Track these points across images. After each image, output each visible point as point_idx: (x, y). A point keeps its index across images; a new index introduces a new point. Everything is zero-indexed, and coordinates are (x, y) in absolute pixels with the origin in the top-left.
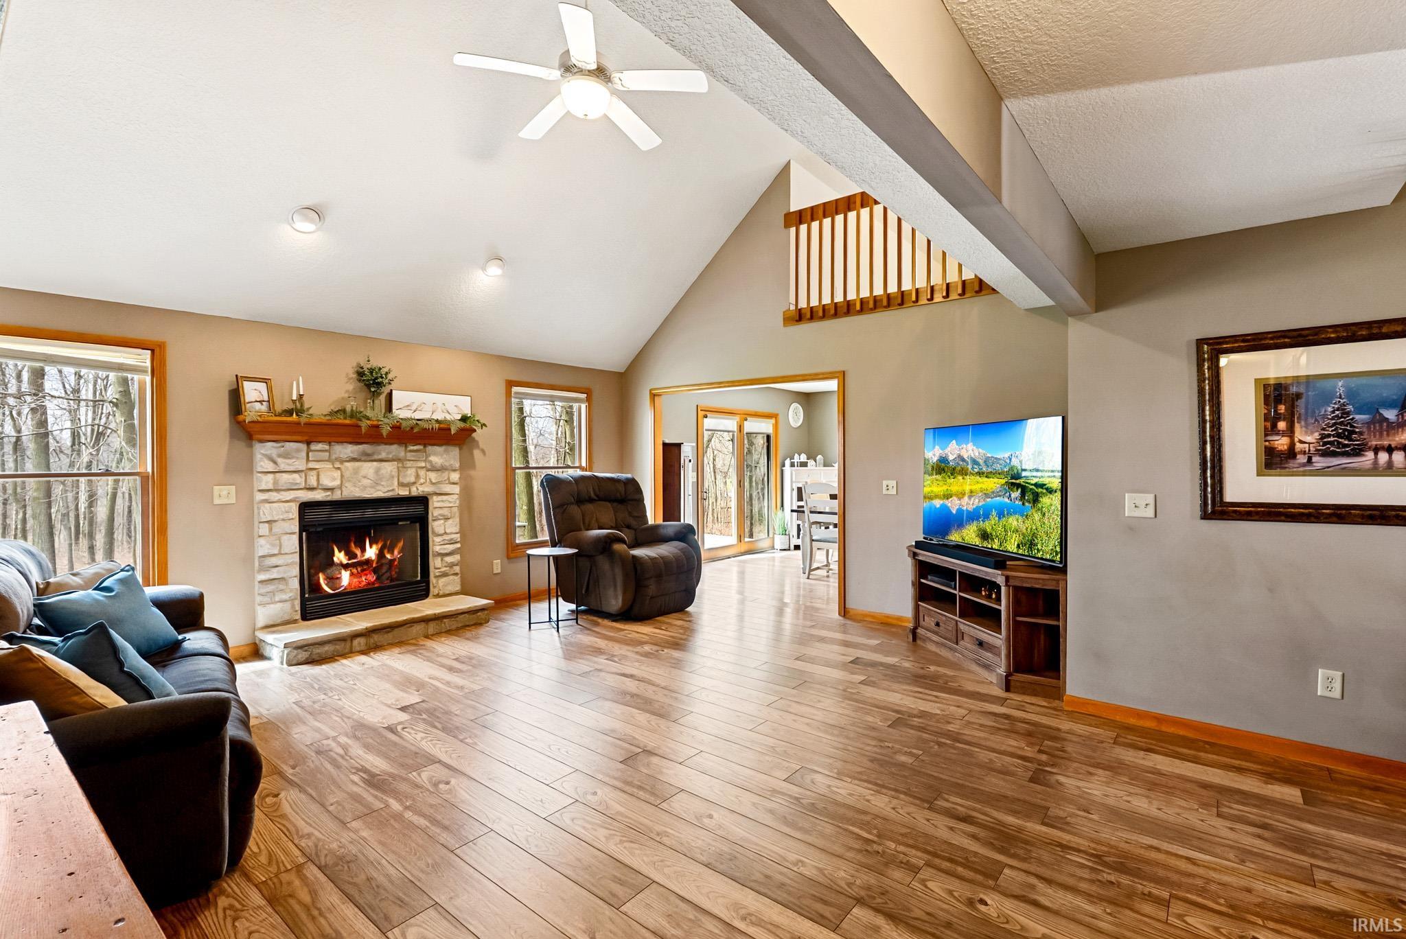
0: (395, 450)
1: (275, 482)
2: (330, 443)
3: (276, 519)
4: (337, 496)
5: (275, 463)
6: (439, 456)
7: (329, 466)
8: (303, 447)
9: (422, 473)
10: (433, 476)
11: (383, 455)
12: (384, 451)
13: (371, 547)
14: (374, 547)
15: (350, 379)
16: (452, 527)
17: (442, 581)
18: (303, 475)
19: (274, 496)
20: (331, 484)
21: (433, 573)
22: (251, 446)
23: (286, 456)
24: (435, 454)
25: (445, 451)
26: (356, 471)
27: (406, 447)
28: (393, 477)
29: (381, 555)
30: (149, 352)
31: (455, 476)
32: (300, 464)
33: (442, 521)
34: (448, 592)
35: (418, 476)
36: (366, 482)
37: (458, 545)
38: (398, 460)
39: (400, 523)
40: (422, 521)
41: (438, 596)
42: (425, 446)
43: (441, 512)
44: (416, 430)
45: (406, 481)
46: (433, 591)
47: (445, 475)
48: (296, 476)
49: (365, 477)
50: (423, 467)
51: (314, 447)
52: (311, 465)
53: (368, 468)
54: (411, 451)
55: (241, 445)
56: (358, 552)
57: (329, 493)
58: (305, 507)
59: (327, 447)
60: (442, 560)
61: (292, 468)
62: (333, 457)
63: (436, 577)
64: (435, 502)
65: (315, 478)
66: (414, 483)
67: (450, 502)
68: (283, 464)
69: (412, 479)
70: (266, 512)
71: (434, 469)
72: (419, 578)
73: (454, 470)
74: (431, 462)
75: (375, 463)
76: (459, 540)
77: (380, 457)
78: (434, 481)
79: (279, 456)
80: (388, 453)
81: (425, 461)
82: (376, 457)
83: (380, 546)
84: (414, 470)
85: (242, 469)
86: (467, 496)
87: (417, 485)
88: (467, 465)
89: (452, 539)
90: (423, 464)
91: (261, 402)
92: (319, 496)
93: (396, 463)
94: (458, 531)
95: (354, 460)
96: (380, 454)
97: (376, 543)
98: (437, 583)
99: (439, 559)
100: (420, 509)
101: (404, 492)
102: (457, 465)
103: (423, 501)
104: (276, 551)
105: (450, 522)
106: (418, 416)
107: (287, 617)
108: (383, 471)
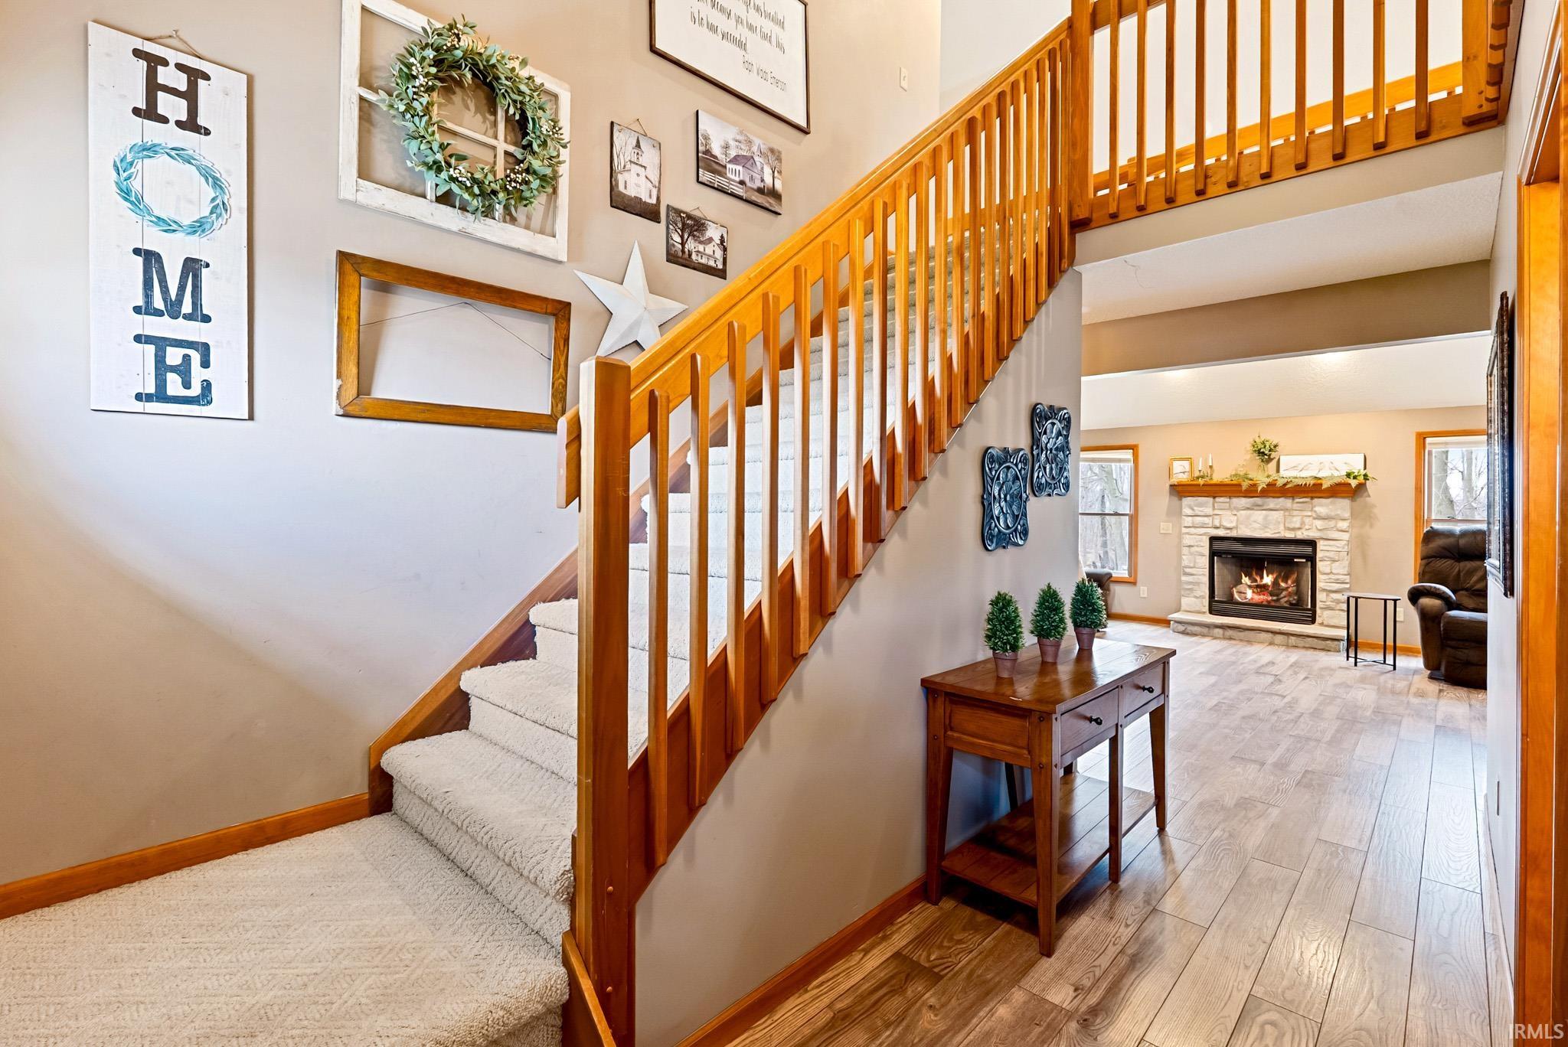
0: (1286, 502)
1: (1193, 523)
2: (1230, 497)
3: (1192, 544)
4: (1234, 534)
5: (1193, 510)
6: (1323, 507)
7: (1229, 513)
8: (1211, 500)
9: (1307, 520)
10: (1319, 524)
11: (1272, 506)
12: (1272, 503)
13: (1268, 576)
14: (1270, 576)
15: (1248, 451)
16: (1341, 569)
17: (1327, 613)
18: (1211, 518)
19: (1192, 530)
20: (1229, 525)
21: (1319, 605)
22: (1181, 500)
23: (1200, 505)
24: (1321, 505)
25: (1331, 502)
26: (1248, 517)
27: (1293, 499)
28: (1279, 523)
29: (1275, 583)
30: (1131, 451)
31: (1344, 525)
32: (1209, 510)
33: (1329, 563)
34: (1332, 624)
35: (1303, 523)
36: (1256, 525)
37: (1348, 586)
38: (1286, 510)
39: (1295, 560)
40: (1312, 559)
41: (1322, 624)
42: (1312, 498)
43: (1327, 554)
44: (1288, 486)
45: (1292, 526)
46: (1319, 620)
47: (1332, 523)
48: (1206, 519)
49: (1255, 522)
50: (1310, 516)
51: (1217, 499)
52: (1216, 512)
53: (1259, 515)
54: (1297, 503)
55: (1175, 499)
56: (1258, 579)
57: (1228, 531)
58: (1213, 539)
59: (1228, 500)
60: (1327, 595)
61: (1202, 514)
62: (1232, 506)
63: (1321, 608)
64: (1320, 545)
65: (1218, 521)
66: (1299, 529)
67: (1338, 547)
68: (1198, 510)
69: (1298, 525)
70: (1187, 540)
71: (1319, 518)
72: (1309, 607)
73: (1344, 520)
74: (1315, 512)
75: (1264, 512)
76: (1348, 581)
77: (1268, 507)
78: (1319, 528)
79: (1196, 506)
80: (1276, 504)
81: (1312, 510)
82: (1265, 507)
83: (1275, 576)
84: (1299, 518)
85: (1176, 514)
86: (1360, 545)
87: (1303, 531)
88: (1363, 517)
89: (1338, 579)
90: (1310, 514)
91: (1184, 473)
92: (1221, 533)
93: (1282, 512)
94: (1346, 573)
95: (1248, 509)
96: (1268, 505)
97: (1272, 574)
98: (1322, 614)
99: (1325, 594)
100: (1309, 550)
101: (1290, 535)
102: (1347, 515)
103: (1312, 543)
104: (1192, 565)
105: (1337, 564)
106: (1304, 474)
107: (1197, 609)
108: (1270, 518)
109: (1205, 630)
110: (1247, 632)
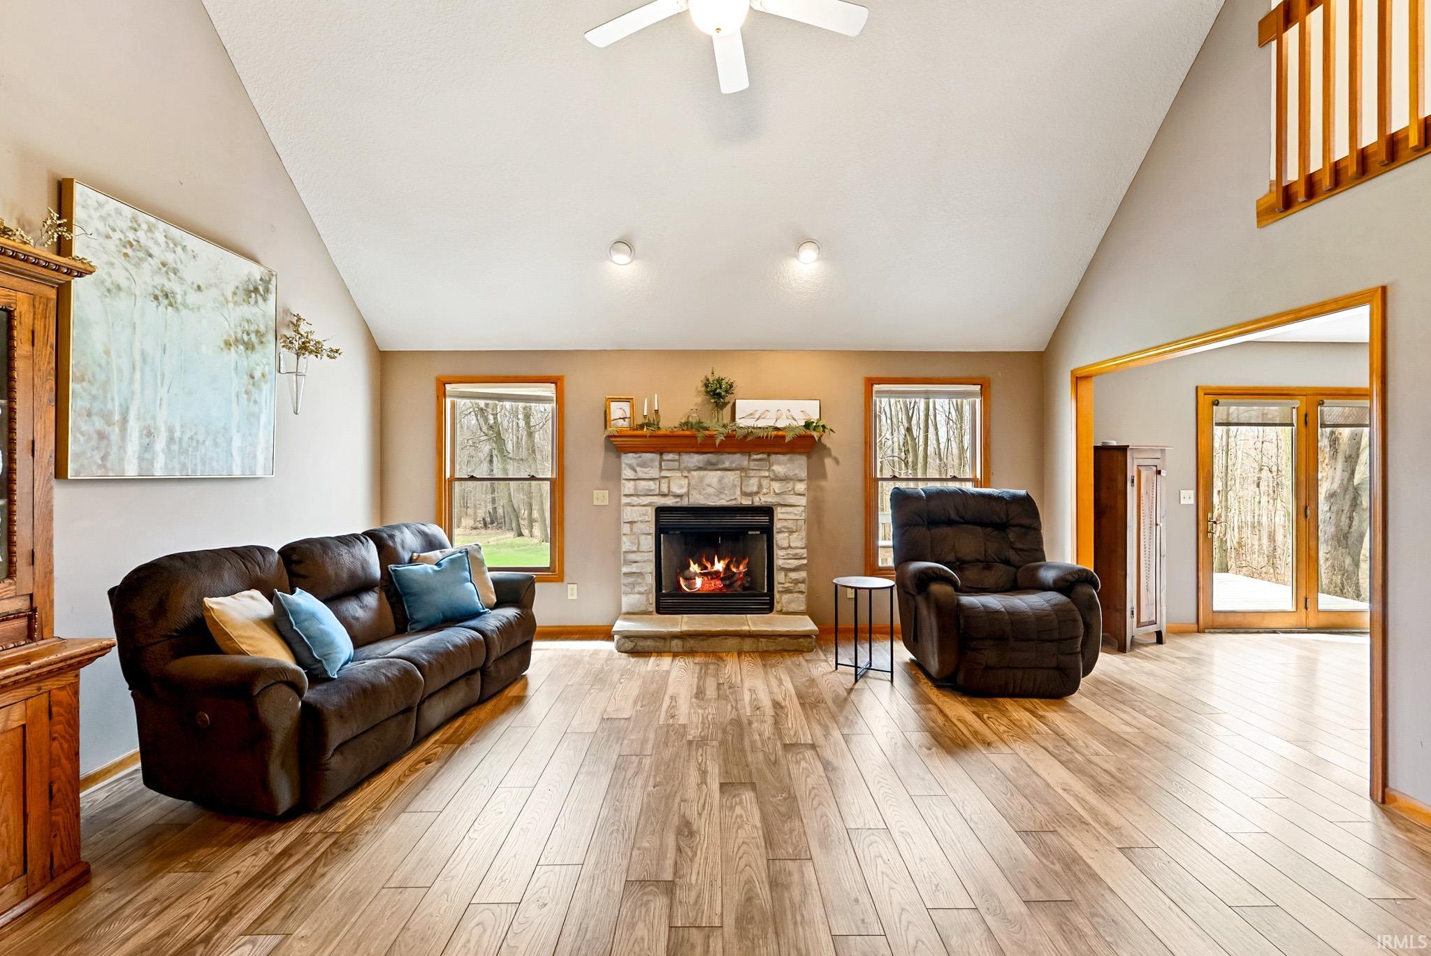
0: (738, 459)
1: (635, 489)
2: (679, 453)
3: (635, 520)
4: (685, 503)
5: (635, 471)
6: (782, 465)
7: (679, 474)
8: (656, 457)
9: (765, 482)
10: (776, 486)
11: (727, 464)
12: (728, 460)
13: (719, 561)
14: (722, 561)
15: (699, 392)
16: (798, 541)
17: (786, 597)
18: (657, 482)
19: (635, 500)
20: (679, 491)
21: (777, 587)
22: (619, 457)
23: (643, 465)
24: (779, 464)
25: (790, 460)
26: (701, 479)
27: (750, 456)
28: (735, 486)
29: (727, 569)
30: (554, 385)
31: (801, 487)
32: (654, 473)
33: (787, 534)
34: (791, 610)
35: (760, 486)
36: (710, 490)
37: (805, 562)
38: (742, 469)
39: (750, 533)
40: (768, 531)
41: (781, 612)
42: (769, 454)
43: (785, 524)
44: (749, 439)
45: (749, 490)
46: (777, 607)
47: (790, 485)
48: (651, 483)
49: (709, 486)
50: (767, 477)
51: (666, 457)
52: (664, 473)
53: (713, 477)
54: (754, 460)
55: (612, 456)
56: (709, 565)
57: (678, 500)
58: (660, 511)
59: (676, 457)
60: (786, 575)
61: (647, 476)
62: (682, 466)
63: (779, 592)
64: (779, 513)
65: (666, 485)
66: (757, 493)
67: (796, 515)
68: (641, 472)
69: (755, 489)
70: (629, 513)
71: (777, 479)
72: (766, 591)
73: (801, 481)
74: (773, 471)
75: (719, 472)
76: (805, 556)
77: (724, 466)
78: (777, 491)
79: (639, 465)
80: (732, 463)
81: (769, 470)
82: (720, 466)
83: (726, 562)
84: (757, 479)
85: (612, 477)
86: (816, 510)
87: (760, 495)
88: (816, 474)
89: (796, 554)
90: (766, 474)
91: (624, 419)
92: (669, 502)
93: (739, 472)
94: (803, 546)
95: (700, 469)
96: (724, 463)
97: (724, 558)
98: (781, 599)
99: (783, 573)
100: (766, 519)
101: (746, 502)
102: (804, 475)
103: (768, 511)
104: (635, 549)
105: (795, 535)
106: (761, 423)
107: (643, 608)
108: (726, 480)
109: (660, 644)
110: (711, 640)
